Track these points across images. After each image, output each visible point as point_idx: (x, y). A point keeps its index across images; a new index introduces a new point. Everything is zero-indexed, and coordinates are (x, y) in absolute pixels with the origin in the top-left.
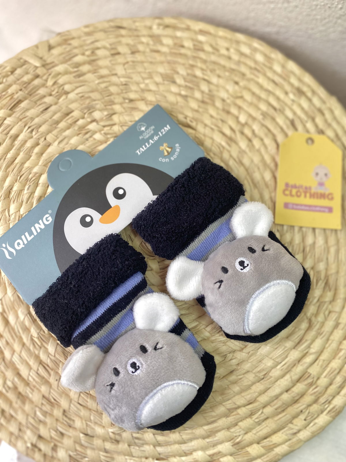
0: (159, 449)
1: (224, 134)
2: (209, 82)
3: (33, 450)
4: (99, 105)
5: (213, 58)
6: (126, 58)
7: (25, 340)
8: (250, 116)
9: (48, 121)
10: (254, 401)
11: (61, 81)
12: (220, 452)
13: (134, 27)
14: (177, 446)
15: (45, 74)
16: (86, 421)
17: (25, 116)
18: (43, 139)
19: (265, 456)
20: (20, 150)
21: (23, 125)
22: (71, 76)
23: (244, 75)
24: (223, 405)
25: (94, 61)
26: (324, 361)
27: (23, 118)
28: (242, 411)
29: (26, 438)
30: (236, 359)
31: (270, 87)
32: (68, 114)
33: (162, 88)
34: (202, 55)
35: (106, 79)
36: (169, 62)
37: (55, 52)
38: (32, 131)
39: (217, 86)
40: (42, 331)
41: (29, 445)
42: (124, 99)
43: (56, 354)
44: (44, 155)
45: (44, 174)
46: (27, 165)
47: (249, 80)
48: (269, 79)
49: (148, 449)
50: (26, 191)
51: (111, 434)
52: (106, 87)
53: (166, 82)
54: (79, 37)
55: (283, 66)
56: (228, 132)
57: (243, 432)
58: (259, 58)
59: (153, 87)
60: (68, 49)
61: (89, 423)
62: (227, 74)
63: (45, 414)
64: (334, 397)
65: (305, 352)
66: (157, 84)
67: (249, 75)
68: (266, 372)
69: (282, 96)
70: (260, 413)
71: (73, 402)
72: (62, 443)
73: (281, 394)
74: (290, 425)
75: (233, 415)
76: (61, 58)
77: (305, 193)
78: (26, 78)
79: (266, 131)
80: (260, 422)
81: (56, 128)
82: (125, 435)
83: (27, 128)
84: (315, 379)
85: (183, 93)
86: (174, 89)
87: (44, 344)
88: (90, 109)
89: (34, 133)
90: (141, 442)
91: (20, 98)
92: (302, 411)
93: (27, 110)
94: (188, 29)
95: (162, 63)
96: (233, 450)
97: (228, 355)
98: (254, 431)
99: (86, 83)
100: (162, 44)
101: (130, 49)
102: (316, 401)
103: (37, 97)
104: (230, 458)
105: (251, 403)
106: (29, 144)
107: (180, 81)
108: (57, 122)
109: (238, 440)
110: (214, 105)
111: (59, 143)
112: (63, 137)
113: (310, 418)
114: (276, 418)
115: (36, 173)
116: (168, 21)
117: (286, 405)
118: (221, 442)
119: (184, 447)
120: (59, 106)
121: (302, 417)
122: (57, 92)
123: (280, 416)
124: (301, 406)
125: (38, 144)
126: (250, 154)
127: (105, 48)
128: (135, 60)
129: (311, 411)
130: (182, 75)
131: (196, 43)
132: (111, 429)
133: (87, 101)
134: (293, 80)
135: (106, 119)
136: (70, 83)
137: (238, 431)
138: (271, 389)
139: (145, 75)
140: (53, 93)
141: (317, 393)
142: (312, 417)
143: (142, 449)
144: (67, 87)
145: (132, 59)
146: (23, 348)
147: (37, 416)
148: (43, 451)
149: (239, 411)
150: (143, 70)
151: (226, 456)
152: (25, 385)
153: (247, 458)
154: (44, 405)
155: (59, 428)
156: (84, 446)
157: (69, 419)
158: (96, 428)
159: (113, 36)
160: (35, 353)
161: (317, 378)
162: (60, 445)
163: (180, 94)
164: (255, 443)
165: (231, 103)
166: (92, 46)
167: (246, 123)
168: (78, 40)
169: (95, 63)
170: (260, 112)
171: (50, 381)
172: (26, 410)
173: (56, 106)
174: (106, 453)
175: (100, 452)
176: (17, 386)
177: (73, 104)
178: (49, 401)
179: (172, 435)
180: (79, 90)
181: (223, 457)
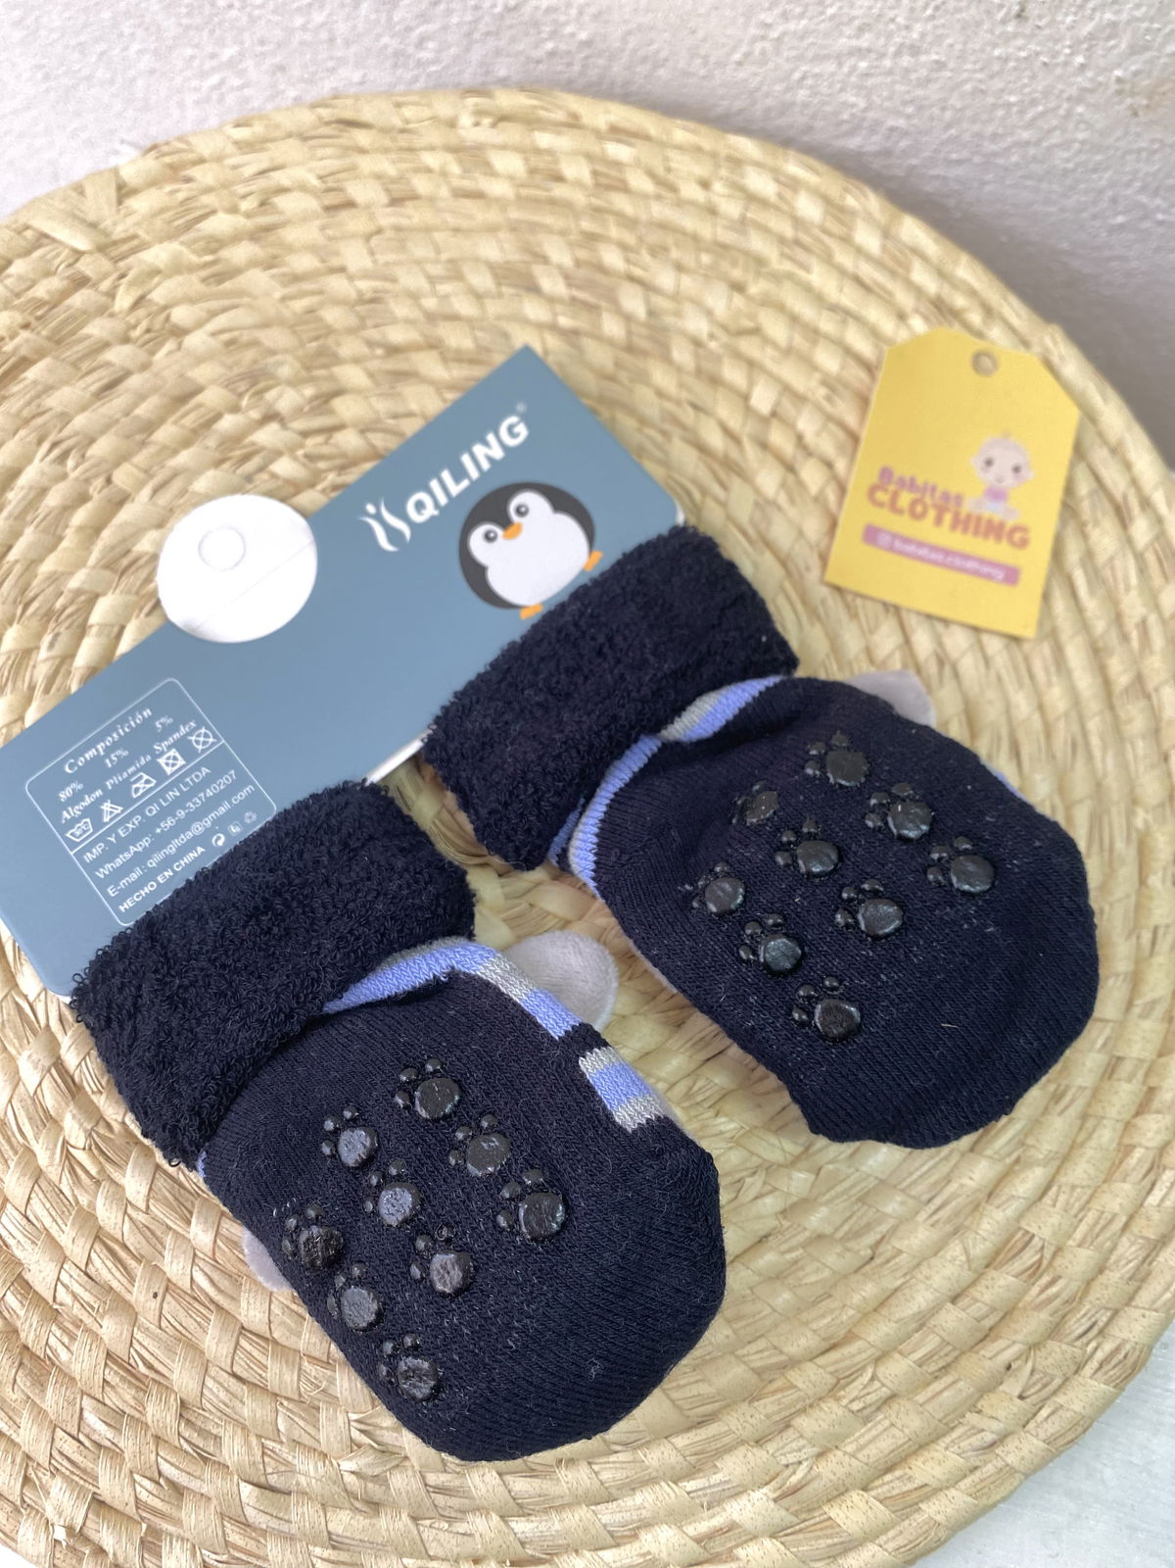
0: (521, 1526)
1: (703, 449)
2: (647, 287)
3: (72, 1549)
4: (287, 367)
5: (659, 211)
6: (372, 217)
7: (42, 1159)
8: (787, 389)
9: (117, 421)
10: (845, 1337)
11: (158, 296)
12: (732, 1527)
13: (398, 123)
14: (583, 1512)
15: (105, 276)
16: (259, 1437)
17: (41, 409)
18: (99, 482)
19: (891, 1534)
20: (24, 519)
21: (33, 437)
22: (194, 278)
23: (759, 262)
24: (738, 1358)
25: (268, 229)
26: (1073, 1187)
27: (34, 417)
29: (50, 1513)
30: (777, 1193)
31: (848, 298)
32: (183, 399)
33: (493, 308)
34: (621, 202)
35: (308, 286)
36: (514, 227)
37: (141, 204)
38: (63, 458)
39: (676, 297)
40: (102, 1123)
41: (60, 1534)
42: (370, 344)
43: (152, 1202)
44: (105, 533)
45: (104, 594)
46: (47, 567)
47: (777, 278)
48: (842, 271)
49: (484, 1527)
50: (43, 653)
51: (349, 1479)
52: (311, 311)
53: (506, 290)
54: (219, 159)
55: (886, 234)
56: (715, 440)
57: (811, 1451)
58: (809, 208)
59: (464, 307)
60: (181, 196)
61: (270, 1444)
62: (706, 259)
63: (116, 1418)
64: (1116, 1312)
65: (1008, 1161)
66: (478, 296)
67: (777, 263)
68: (878, 1236)
69: (887, 325)
70: (865, 1378)
71: (213, 1371)
72: (178, 1522)
73: (935, 1309)
74: (972, 1418)
75: (774, 1392)
76: (159, 223)
78: (41, 291)
80: (866, 1412)
81: (143, 444)
82: (399, 1481)
83: (46, 446)
84: (1048, 1254)
85: (564, 321)
86: (534, 310)
87: (109, 1168)
88: (256, 380)
89: (70, 463)
90: (455, 1502)
91: (24, 351)
92: (1009, 1367)
93: (49, 389)
94: (574, 123)
95: (492, 229)
96: (779, 1514)
97: (748, 1180)
98: (849, 1446)
99: (246, 300)
100: (490, 172)
101: (387, 190)
102: (1054, 1331)
103: (81, 347)
104: (768, 1543)
105: (833, 1347)
106: (53, 500)
107: (553, 285)
108: (150, 427)
109: (794, 1479)
110: (666, 359)
111: (155, 491)
112: (169, 474)
113: (1040, 1390)
114: (921, 1398)
115: (78, 592)
116: (506, 100)
117: (955, 1349)
118: (738, 1492)
120: (156, 375)
121: (1012, 1386)
122: (148, 331)
123: (937, 1386)
124: (1004, 1350)
125: (83, 498)
126: (792, 512)
127: (303, 188)
128: (404, 222)
129: (1039, 1367)
130: (560, 267)
131: (600, 168)
132: (350, 1459)
133: (249, 355)
134: (920, 275)
135: (312, 409)
136: (191, 300)
137: (794, 1445)
138: (899, 1294)
139: (436, 270)
141: (1057, 1303)
143: (461, 1527)
144: (180, 315)
145: (393, 220)
146: (36, 1188)
147: (87, 1430)
148: (111, 1556)
149: (793, 1376)
150: (432, 255)
151: (754, 1538)
152: (43, 1320)
153: (829, 1541)
154: (112, 1387)
155: (165, 1468)
156: (255, 1529)
157: (201, 1432)
158: (296, 1462)
159: (329, 151)
160: (77, 1202)
161: (1053, 1249)
162: (171, 1528)
163: (554, 327)
164: (854, 1487)
165: (721, 351)
166: (262, 183)
167: (774, 414)
168: (215, 166)
169: (272, 238)
170: (817, 376)
171: (131, 1299)
172: (49, 1410)
173: (146, 375)
174: (334, 1548)
175: (311, 1548)
176: (18, 1324)
177: (203, 366)
178: (128, 1369)
179: (563, 1471)
180: (221, 321)
181: (746, 1542)
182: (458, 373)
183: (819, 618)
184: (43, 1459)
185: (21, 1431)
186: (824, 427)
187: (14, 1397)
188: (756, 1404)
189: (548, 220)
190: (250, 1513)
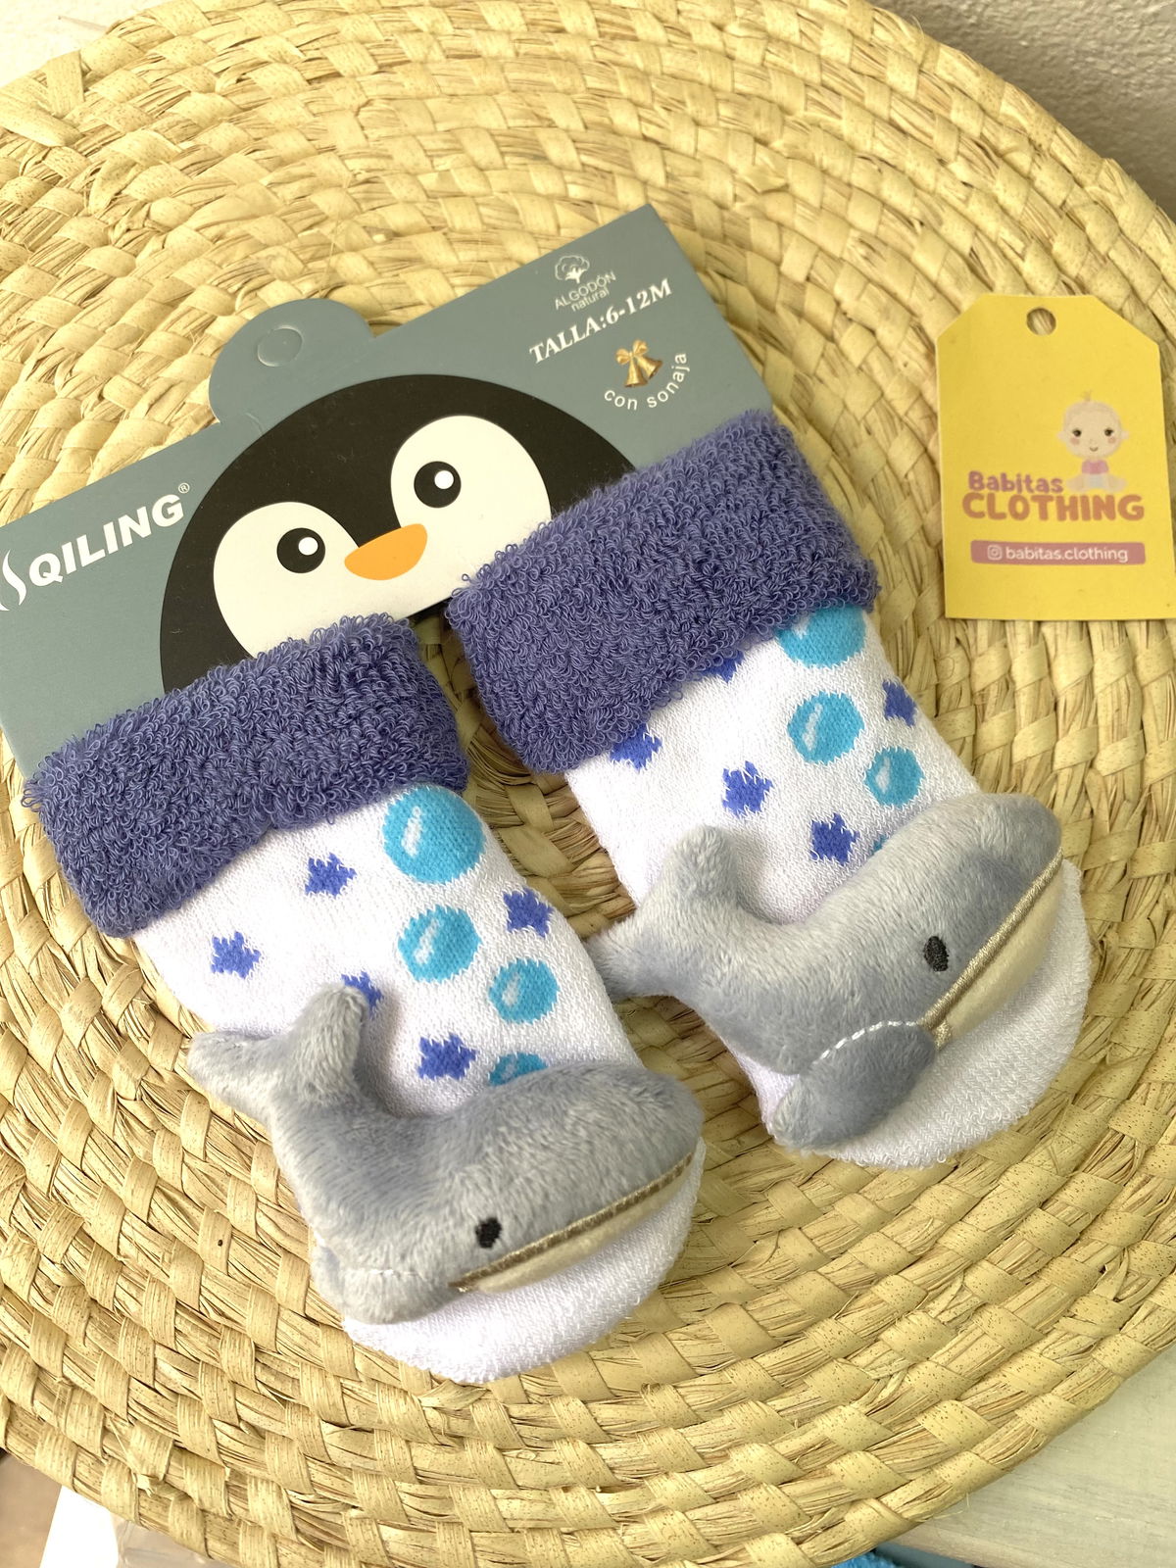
0: (609, 1452)
2: (662, 147)
3: (157, 1498)
4: (282, 260)
5: (671, 61)
6: (359, 88)
7: (94, 1113)
8: (821, 249)
9: (104, 332)
10: (932, 1249)
11: (136, 191)
12: (825, 1443)
14: (670, 1436)
15: (77, 172)
16: (337, 1377)
17: (22, 324)
18: (93, 397)
19: (988, 1441)
20: (14, 445)
21: (17, 355)
22: (172, 168)
23: (784, 110)
24: (823, 1275)
25: (247, 108)
26: (1164, 1084)
27: (16, 332)
28: (891, 1290)
29: (131, 1461)
31: (883, 145)
32: (172, 304)
33: (498, 181)
34: (630, 54)
35: (296, 170)
36: (515, 90)
37: (107, 89)
38: (53, 370)
39: (695, 156)
41: (144, 1483)
42: (370, 230)
43: (209, 1148)
44: (102, 454)
46: (45, 493)
47: (804, 126)
48: (875, 116)
49: (570, 1455)
52: (301, 197)
53: (511, 160)
54: (188, 33)
55: (921, 70)
56: (749, 309)
57: (900, 1363)
58: (834, 46)
59: (467, 182)
60: (151, 78)
62: (725, 111)
63: (191, 1365)
65: (1094, 1061)
66: (481, 169)
67: (802, 110)
69: (927, 175)
70: (954, 1289)
71: (285, 1314)
72: (261, 1465)
73: (1023, 1216)
74: (1066, 1323)
75: (863, 1308)
76: (129, 109)
77: (1043, 502)
78: (11, 193)
79: (884, 298)
80: (957, 1323)
81: (134, 355)
82: (481, 1413)
83: (31, 362)
84: (1139, 1152)
85: (576, 192)
86: (543, 181)
87: (161, 1115)
88: (251, 276)
89: (58, 379)
90: (539, 1432)
92: (1103, 1270)
93: (27, 301)
95: (491, 94)
98: (940, 1356)
99: (229, 189)
100: (484, 27)
101: (372, 55)
102: (1148, 1231)
103: (57, 254)
104: (862, 1457)
105: (920, 1259)
106: (45, 419)
107: (558, 150)
108: (139, 336)
109: (885, 1393)
111: (151, 406)
112: (166, 386)
113: (1136, 1292)
114: (1014, 1304)
117: (1045, 1254)
118: (827, 1409)
119: (697, 1436)
120: (141, 279)
121: (1106, 1289)
122: (128, 230)
123: (1029, 1293)
124: (1096, 1250)
125: (75, 418)
126: (835, 384)
127: (281, 59)
128: (395, 91)
129: (1134, 1267)
130: (567, 131)
131: (603, 15)
133: (240, 251)
134: (961, 115)
136: (171, 193)
137: (885, 1358)
138: (985, 1201)
139: (434, 143)
140: (113, 235)
141: (1151, 1203)
142: (1142, 1287)
143: (549, 1456)
144: (161, 210)
145: (384, 90)
146: (90, 1141)
147: (162, 1379)
148: (197, 1501)
149: (882, 1290)
150: (430, 127)
151: (849, 1452)
152: (108, 1272)
153: (925, 1453)
154: (185, 1336)
155: (246, 1414)
156: (340, 1468)
157: (277, 1375)
158: (376, 1400)
159: (306, 17)
160: (133, 1154)
161: (1145, 1148)
162: (255, 1472)
163: (565, 198)
164: (947, 1397)
165: (749, 213)
166: (237, 57)
167: (808, 279)
168: (185, 42)
169: (253, 117)
170: (854, 234)
171: (197, 1248)
172: (122, 1361)
173: (129, 279)
174: (421, 1482)
175: (398, 1484)
176: (84, 1278)
177: (190, 264)
178: (199, 1316)
179: (650, 1397)
180: (205, 215)
181: (839, 1457)
182: (466, 255)
183: (870, 498)
184: (121, 1411)
185: (96, 1384)
186: (865, 288)
187: (86, 1350)
188: (843, 1320)
189: (552, 78)
190: (335, 1454)
